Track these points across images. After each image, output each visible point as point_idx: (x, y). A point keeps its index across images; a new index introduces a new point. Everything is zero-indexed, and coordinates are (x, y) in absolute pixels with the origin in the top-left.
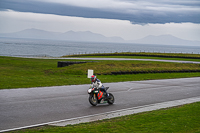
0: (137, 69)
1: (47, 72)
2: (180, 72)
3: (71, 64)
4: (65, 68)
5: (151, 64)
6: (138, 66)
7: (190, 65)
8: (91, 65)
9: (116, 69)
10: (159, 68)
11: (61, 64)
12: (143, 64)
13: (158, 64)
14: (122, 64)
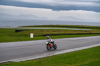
0: (55, 33)
1: (10, 35)
2: (77, 34)
3: (22, 31)
4: (19, 33)
5: (62, 30)
6: (55, 31)
7: (81, 31)
8: (32, 31)
9: (45, 33)
10: (66, 33)
11: (17, 31)
12: (58, 31)
13: (66, 30)
14: (48, 30)
